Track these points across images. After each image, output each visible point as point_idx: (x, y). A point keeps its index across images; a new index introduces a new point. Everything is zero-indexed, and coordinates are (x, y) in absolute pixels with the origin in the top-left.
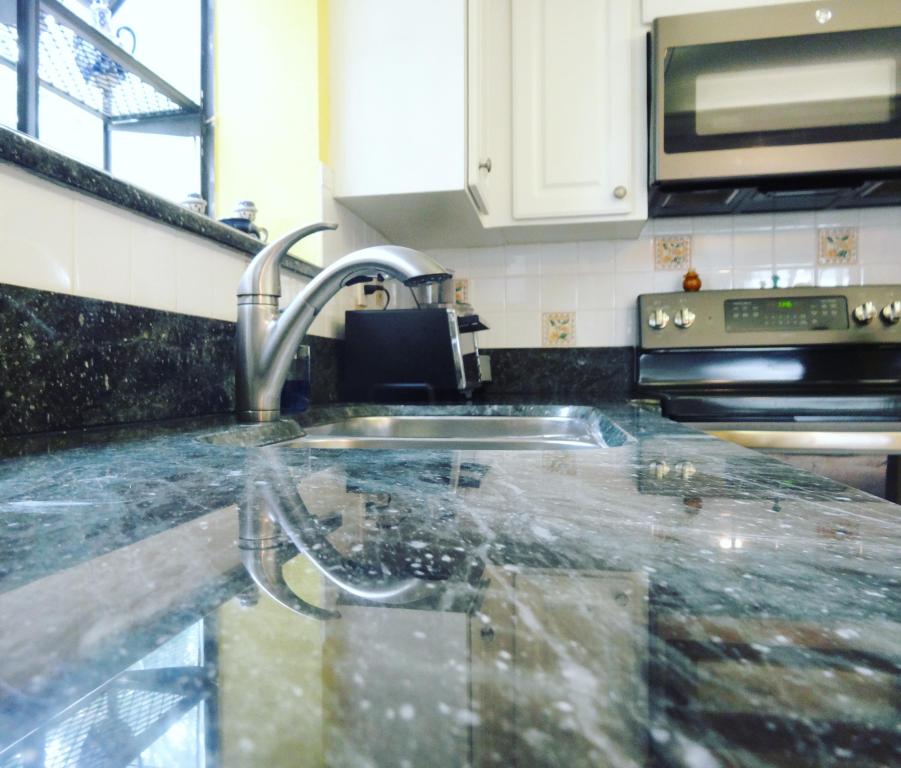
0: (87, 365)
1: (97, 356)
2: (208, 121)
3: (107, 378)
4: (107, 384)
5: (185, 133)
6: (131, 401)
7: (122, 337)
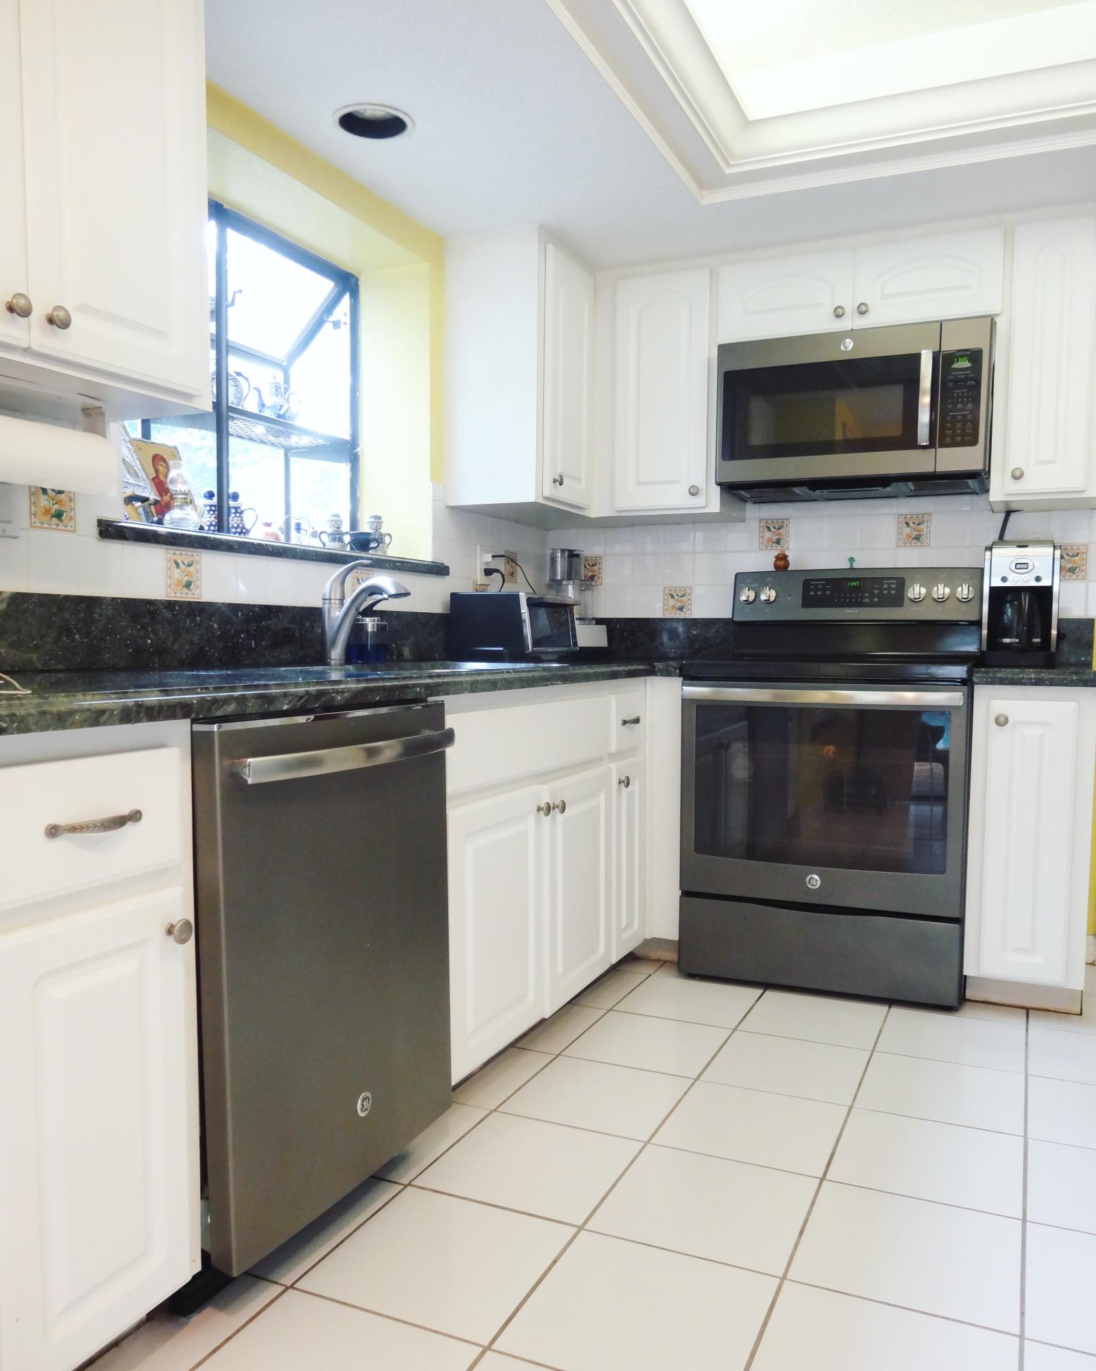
0: (242, 636)
1: (247, 631)
2: (355, 451)
3: (253, 642)
4: (253, 645)
5: (339, 461)
6: (267, 654)
7: (262, 621)
